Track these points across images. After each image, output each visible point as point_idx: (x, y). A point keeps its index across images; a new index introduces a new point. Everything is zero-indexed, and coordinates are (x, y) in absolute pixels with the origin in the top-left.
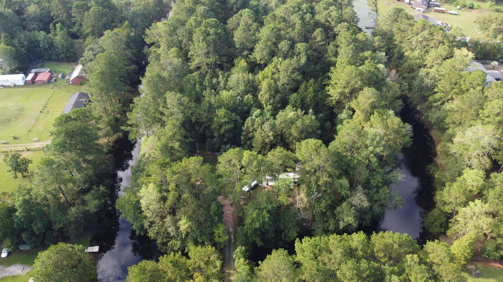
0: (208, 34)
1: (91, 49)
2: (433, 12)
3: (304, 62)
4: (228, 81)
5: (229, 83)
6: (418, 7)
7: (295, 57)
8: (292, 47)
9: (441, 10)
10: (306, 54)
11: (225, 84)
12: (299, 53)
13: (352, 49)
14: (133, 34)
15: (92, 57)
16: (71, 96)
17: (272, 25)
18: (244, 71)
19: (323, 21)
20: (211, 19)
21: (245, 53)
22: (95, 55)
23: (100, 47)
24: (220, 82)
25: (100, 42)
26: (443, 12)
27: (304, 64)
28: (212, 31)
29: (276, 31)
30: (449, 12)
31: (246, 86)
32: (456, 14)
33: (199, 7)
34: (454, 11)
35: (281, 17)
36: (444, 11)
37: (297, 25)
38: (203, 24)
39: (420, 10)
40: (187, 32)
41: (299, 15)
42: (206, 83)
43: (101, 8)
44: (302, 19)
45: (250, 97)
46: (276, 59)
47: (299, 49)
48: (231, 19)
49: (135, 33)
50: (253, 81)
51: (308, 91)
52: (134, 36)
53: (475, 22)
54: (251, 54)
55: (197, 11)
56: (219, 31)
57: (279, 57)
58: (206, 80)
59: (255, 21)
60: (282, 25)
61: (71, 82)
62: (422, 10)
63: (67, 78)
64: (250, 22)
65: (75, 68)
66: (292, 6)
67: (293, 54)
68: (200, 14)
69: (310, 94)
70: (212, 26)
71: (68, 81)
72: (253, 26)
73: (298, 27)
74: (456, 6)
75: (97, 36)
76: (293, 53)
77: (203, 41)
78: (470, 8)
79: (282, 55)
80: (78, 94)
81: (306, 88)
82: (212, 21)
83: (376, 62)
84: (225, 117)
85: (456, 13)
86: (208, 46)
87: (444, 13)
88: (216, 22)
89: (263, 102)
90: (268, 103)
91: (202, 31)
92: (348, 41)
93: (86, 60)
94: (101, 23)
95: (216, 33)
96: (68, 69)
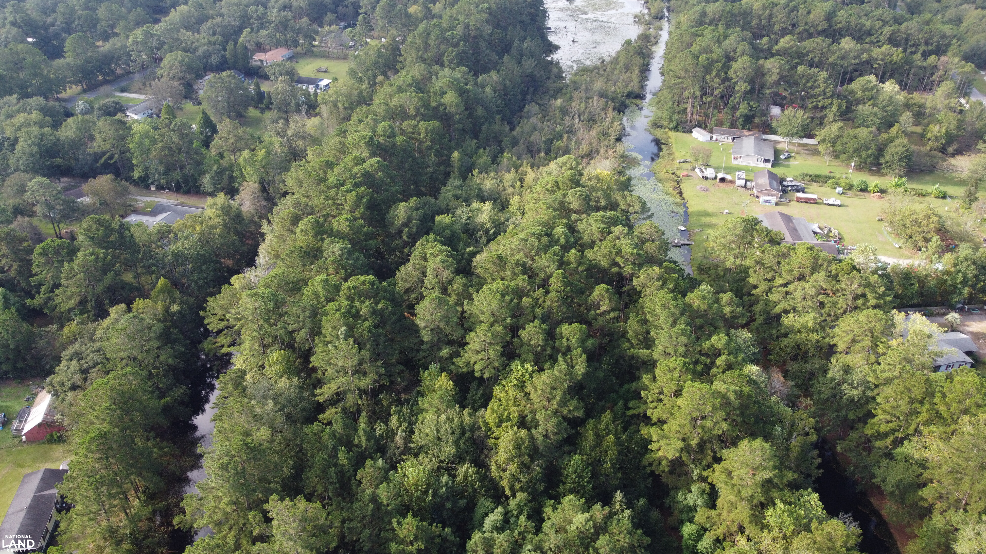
0: (357, 316)
1: (78, 356)
2: (794, 203)
3: (583, 370)
4: (412, 432)
5: (415, 437)
6: (765, 195)
7: (560, 358)
8: (551, 335)
9: (810, 199)
10: (585, 351)
11: (408, 440)
12: (569, 349)
13: (684, 333)
14: (175, 308)
15: (77, 379)
16: (23, 483)
17: (499, 285)
18: (450, 406)
19: (605, 263)
20: (362, 278)
21: (445, 352)
22: (85, 372)
23: (99, 350)
24: (394, 434)
25: (98, 334)
26: (813, 202)
27: (583, 374)
28: (365, 307)
29: (512, 300)
30: (825, 202)
31: (456, 443)
32: (839, 206)
33: (329, 245)
34: (833, 199)
35: (518, 263)
36: (814, 199)
37: (553, 280)
38: (344, 290)
39: (769, 201)
40: (307, 314)
41: (555, 254)
42: (361, 439)
43: (100, 251)
44: (562, 264)
45: (471, 470)
46: (519, 368)
47: (568, 340)
48: (402, 268)
49: (181, 303)
50: (474, 427)
51: (605, 444)
52: (180, 312)
53: (879, 220)
54: (458, 355)
55: (325, 254)
56: (380, 306)
57: (525, 361)
58: (361, 433)
59: (457, 272)
60: (521, 281)
61: (24, 438)
62: (774, 199)
63: (15, 425)
64: (447, 274)
65: (36, 395)
66: (534, 234)
67: (556, 350)
68: (334, 262)
69: (610, 452)
70: (363, 295)
71: (17, 435)
72: (455, 286)
73: (555, 283)
74: (835, 188)
75: (92, 314)
76: (553, 348)
77: (346, 339)
78: (861, 190)
79: (531, 356)
80: (40, 476)
81: (599, 438)
82: (364, 283)
83: (740, 359)
84: (416, 538)
85: (839, 202)
86: (360, 349)
87: (816, 203)
88: (372, 284)
89: (505, 484)
90: (517, 486)
91: (343, 310)
92: (673, 314)
93: (62, 385)
94: (100, 288)
95: (374, 312)
96: (19, 397)
